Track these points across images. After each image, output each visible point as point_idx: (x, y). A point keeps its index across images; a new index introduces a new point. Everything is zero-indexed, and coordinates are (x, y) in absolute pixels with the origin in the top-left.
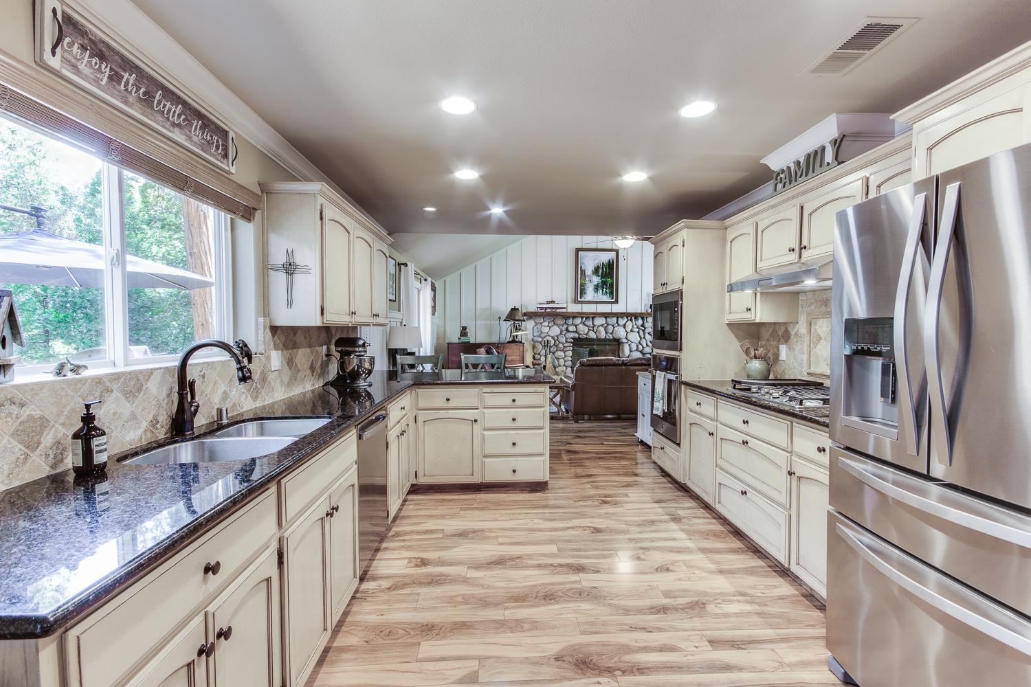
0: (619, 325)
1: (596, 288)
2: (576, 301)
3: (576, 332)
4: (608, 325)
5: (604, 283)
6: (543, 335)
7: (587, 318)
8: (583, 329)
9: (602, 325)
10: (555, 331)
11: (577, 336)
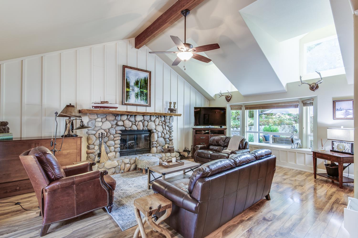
0: (151, 121)
1: (137, 95)
2: (123, 103)
3: (123, 126)
4: (145, 121)
5: (142, 92)
6: (97, 129)
7: (131, 116)
8: (128, 124)
9: (141, 121)
10: (107, 125)
11: (124, 128)
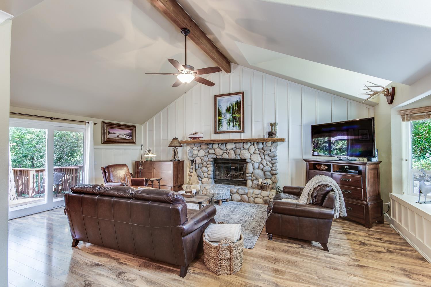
0: (244, 149)
2: (216, 133)
3: (215, 154)
4: (237, 148)
5: (234, 118)
7: (222, 144)
8: (219, 152)
9: (232, 149)
10: (202, 153)
11: (215, 156)
